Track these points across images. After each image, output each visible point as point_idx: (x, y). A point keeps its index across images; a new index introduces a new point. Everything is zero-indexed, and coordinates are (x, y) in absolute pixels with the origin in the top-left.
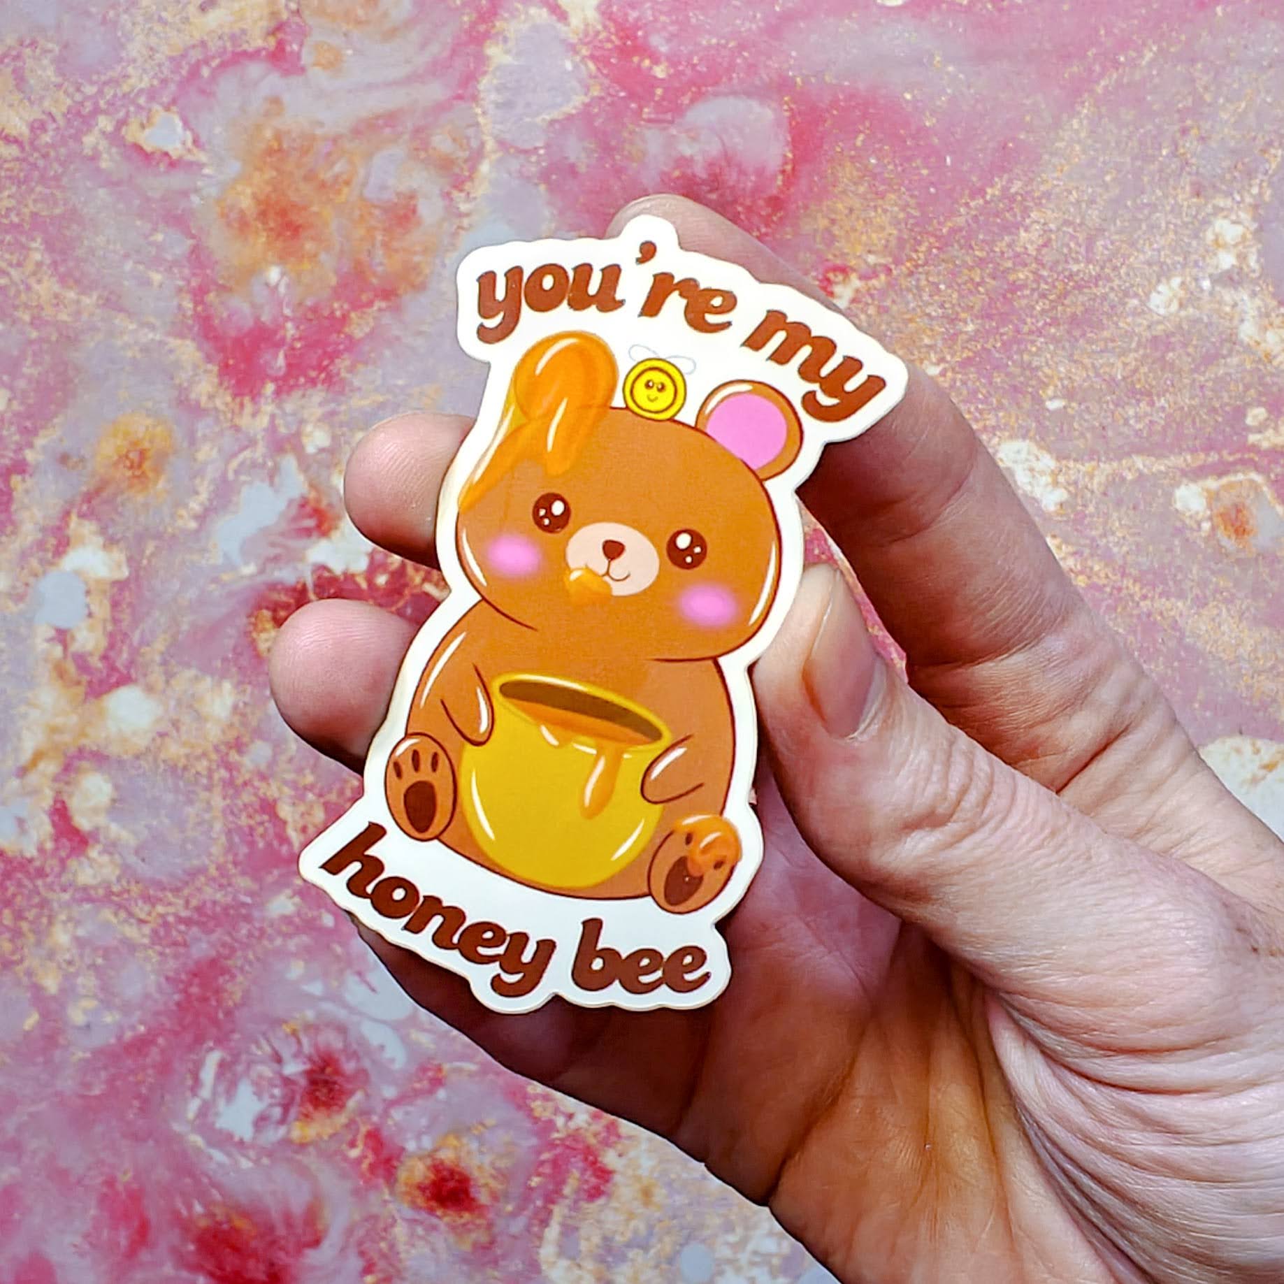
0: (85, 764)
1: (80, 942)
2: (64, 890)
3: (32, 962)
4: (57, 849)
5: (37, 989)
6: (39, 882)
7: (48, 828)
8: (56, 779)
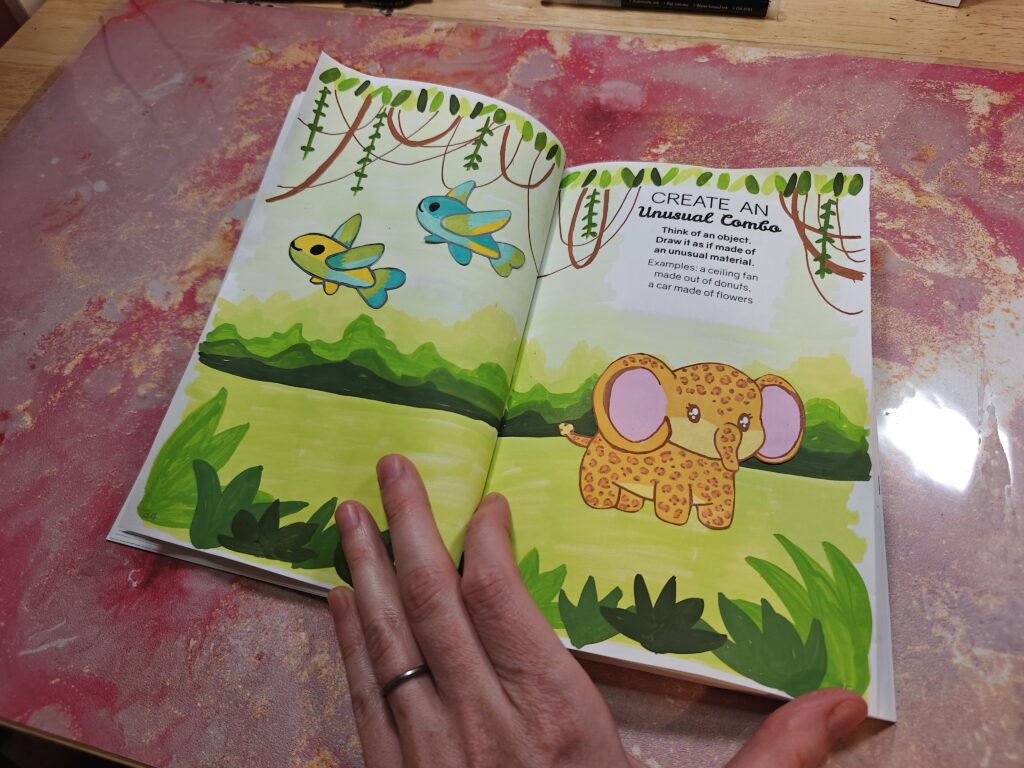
0: (216, 275)
1: (165, 354)
2: (172, 328)
3: (134, 360)
4: (180, 309)
5: (129, 373)
6: (161, 323)
7: (180, 299)
8: (196, 279)
